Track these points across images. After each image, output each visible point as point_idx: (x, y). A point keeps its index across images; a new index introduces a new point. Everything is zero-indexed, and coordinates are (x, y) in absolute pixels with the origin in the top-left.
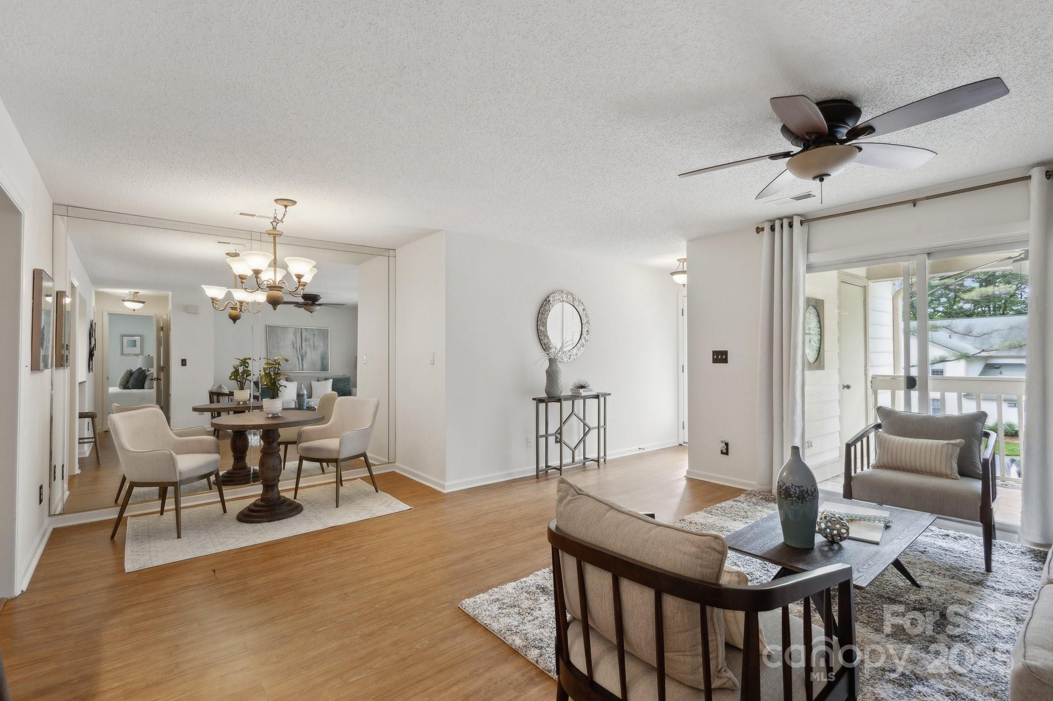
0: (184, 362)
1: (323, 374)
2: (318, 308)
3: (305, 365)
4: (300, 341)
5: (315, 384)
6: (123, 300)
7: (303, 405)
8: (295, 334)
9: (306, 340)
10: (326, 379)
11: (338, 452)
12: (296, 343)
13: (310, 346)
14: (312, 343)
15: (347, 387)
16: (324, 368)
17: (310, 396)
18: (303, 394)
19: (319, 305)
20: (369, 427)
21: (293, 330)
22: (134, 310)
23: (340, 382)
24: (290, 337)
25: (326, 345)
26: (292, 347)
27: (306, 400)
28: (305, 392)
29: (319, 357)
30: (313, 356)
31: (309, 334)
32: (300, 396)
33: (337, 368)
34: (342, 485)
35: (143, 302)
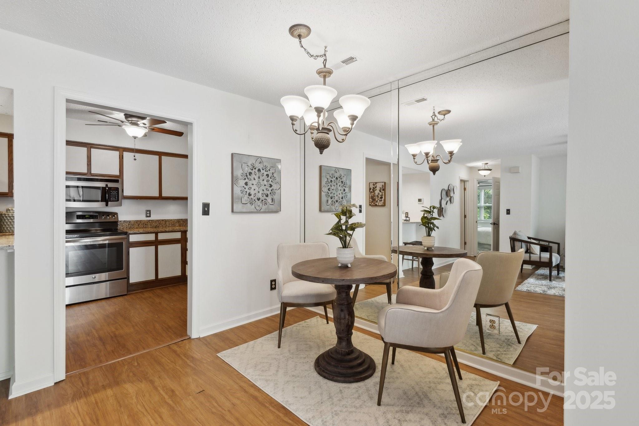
0: (508, 212)
6: (478, 170)
22: (485, 176)
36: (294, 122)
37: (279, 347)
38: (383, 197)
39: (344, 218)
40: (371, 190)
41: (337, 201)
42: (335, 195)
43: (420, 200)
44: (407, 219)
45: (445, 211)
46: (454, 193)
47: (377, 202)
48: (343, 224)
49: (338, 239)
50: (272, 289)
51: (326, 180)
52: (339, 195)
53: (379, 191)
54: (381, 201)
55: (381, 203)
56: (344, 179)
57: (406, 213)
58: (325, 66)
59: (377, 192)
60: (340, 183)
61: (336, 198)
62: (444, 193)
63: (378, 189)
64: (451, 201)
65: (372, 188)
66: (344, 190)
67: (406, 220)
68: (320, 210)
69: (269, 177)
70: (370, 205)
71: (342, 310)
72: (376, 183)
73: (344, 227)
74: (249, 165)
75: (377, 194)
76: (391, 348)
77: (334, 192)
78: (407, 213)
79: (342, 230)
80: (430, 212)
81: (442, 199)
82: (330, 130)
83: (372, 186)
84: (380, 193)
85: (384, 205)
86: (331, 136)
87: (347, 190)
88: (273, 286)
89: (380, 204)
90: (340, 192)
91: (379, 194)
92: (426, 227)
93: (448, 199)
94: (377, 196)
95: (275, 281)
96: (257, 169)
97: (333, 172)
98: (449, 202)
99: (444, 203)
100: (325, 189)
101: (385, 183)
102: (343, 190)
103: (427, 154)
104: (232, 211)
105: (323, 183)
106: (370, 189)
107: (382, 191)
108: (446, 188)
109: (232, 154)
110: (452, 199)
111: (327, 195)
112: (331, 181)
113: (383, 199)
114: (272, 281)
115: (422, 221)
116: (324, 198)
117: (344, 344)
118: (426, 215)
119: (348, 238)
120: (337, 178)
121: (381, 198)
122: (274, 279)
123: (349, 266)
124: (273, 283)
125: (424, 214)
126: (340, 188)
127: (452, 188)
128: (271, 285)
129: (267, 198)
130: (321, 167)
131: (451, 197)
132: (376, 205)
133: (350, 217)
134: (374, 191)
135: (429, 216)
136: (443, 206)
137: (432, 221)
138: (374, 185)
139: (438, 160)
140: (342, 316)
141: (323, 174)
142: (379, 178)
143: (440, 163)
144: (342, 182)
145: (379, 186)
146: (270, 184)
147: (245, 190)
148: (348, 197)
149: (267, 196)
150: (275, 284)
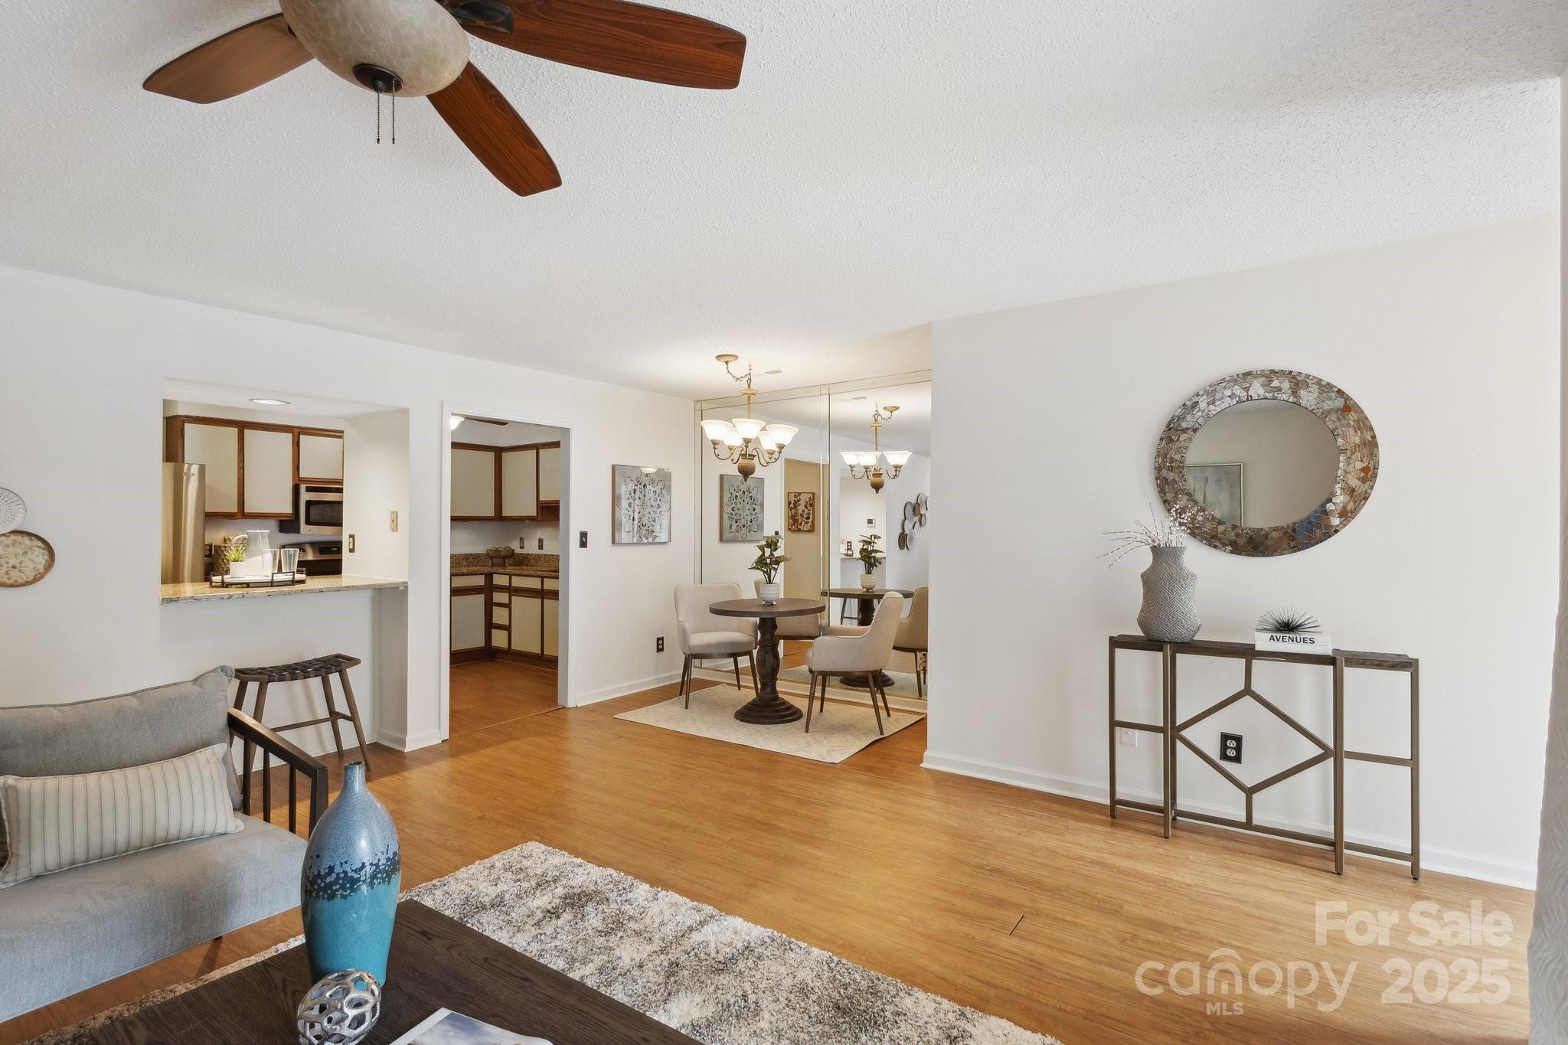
36: (716, 446)
37: (687, 708)
38: (811, 516)
39: (768, 552)
40: (792, 505)
41: (744, 526)
42: (742, 517)
43: (870, 522)
44: (849, 552)
45: (911, 539)
46: (927, 509)
47: (801, 524)
48: (768, 558)
49: (762, 573)
50: (660, 650)
51: (729, 495)
52: (746, 517)
53: (804, 508)
54: (808, 523)
55: (807, 527)
56: (753, 494)
57: (848, 542)
58: (749, 386)
59: (801, 508)
60: (749, 499)
61: (743, 521)
62: (909, 508)
63: (802, 503)
64: (920, 523)
65: (793, 502)
66: (754, 510)
67: (847, 555)
68: (721, 540)
69: (657, 495)
70: (789, 529)
71: (766, 652)
72: (799, 494)
73: (768, 561)
74: (634, 479)
75: (800, 512)
76: (820, 678)
77: (740, 512)
78: (850, 542)
79: (766, 563)
80: (870, 543)
81: (905, 519)
82: (754, 456)
83: (792, 499)
84: (806, 511)
85: (812, 530)
86: (756, 461)
87: (758, 508)
88: (661, 647)
89: (805, 529)
90: (748, 512)
91: (804, 511)
92: (866, 562)
93: (916, 519)
94: (802, 515)
95: (662, 639)
96: (642, 485)
97: (739, 484)
98: (918, 523)
99: (908, 526)
100: (727, 509)
101: (813, 494)
102: (752, 509)
103: (867, 468)
104: (613, 542)
105: (726, 500)
106: (790, 503)
107: (809, 508)
108: (914, 501)
109: (614, 467)
110: (923, 518)
111: (731, 518)
112: (736, 497)
113: (810, 520)
114: (658, 639)
115: (861, 554)
116: (727, 523)
117: (768, 689)
118: (865, 547)
119: (773, 572)
120: (744, 492)
121: (808, 518)
122: (661, 636)
123: (775, 603)
124: (660, 642)
125: (863, 546)
126: (748, 507)
127: (924, 500)
128: (658, 645)
129: (654, 523)
130: (722, 477)
131: (921, 515)
132: (799, 530)
133: (776, 550)
134: (795, 506)
135: (870, 548)
136: (907, 532)
137: (873, 554)
138: (795, 496)
139: (881, 474)
140: (767, 658)
141: (725, 488)
142: (805, 487)
143: (884, 478)
144: (751, 497)
145: (804, 498)
146: (659, 505)
147: (629, 513)
148: (760, 519)
149: (654, 521)
150: (663, 644)
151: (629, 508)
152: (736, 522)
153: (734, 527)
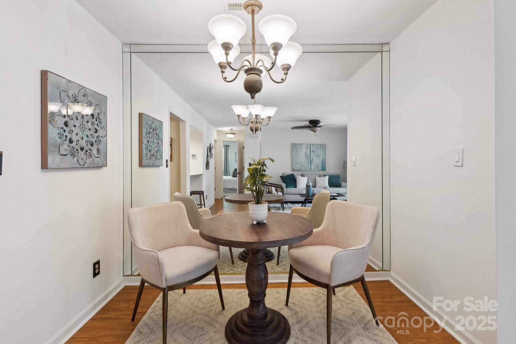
1: (323, 173)
2: (319, 129)
3: (312, 167)
4: (309, 153)
5: (318, 179)
6: (226, 133)
7: (309, 193)
8: (307, 148)
9: (313, 151)
10: (325, 176)
11: (330, 277)
12: (307, 153)
13: (315, 155)
14: (316, 153)
15: (338, 181)
16: (324, 169)
17: (315, 186)
18: (310, 186)
19: (320, 126)
20: (368, 245)
21: (305, 146)
22: (231, 138)
23: (333, 178)
24: (304, 150)
25: (325, 154)
26: (305, 155)
27: (312, 189)
28: (311, 184)
29: (321, 162)
30: (317, 161)
31: (315, 148)
32: (308, 186)
33: (332, 169)
34: (334, 294)
35: (234, 134)
41: (153, 155)
42: (152, 148)
43: (193, 156)
45: (210, 164)
46: (213, 150)
50: (96, 275)
51: (146, 131)
52: (155, 149)
56: (158, 132)
60: (156, 136)
61: (153, 152)
62: (209, 150)
64: (211, 156)
68: (140, 165)
69: (95, 119)
74: (70, 95)
77: (151, 144)
81: (208, 155)
87: (160, 142)
88: (97, 271)
90: (156, 145)
95: (98, 262)
97: (151, 122)
100: (145, 141)
102: (157, 143)
104: (42, 166)
105: (144, 134)
107: (170, 147)
108: (209, 146)
111: (147, 148)
112: (150, 132)
114: (95, 264)
116: (144, 152)
120: (153, 130)
122: (97, 260)
124: (97, 266)
126: (155, 141)
127: (212, 146)
128: (94, 269)
129: (91, 148)
130: (140, 114)
131: (212, 153)
136: (209, 160)
141: (144, 124)
144: (157, 134)
146: (96, 129)
147: (65, 134)
148: (161, 150)
149: (92, 145)
150: (99, 268)
151: (65, 128)
152: (150, 152)
153: (148, 155)
